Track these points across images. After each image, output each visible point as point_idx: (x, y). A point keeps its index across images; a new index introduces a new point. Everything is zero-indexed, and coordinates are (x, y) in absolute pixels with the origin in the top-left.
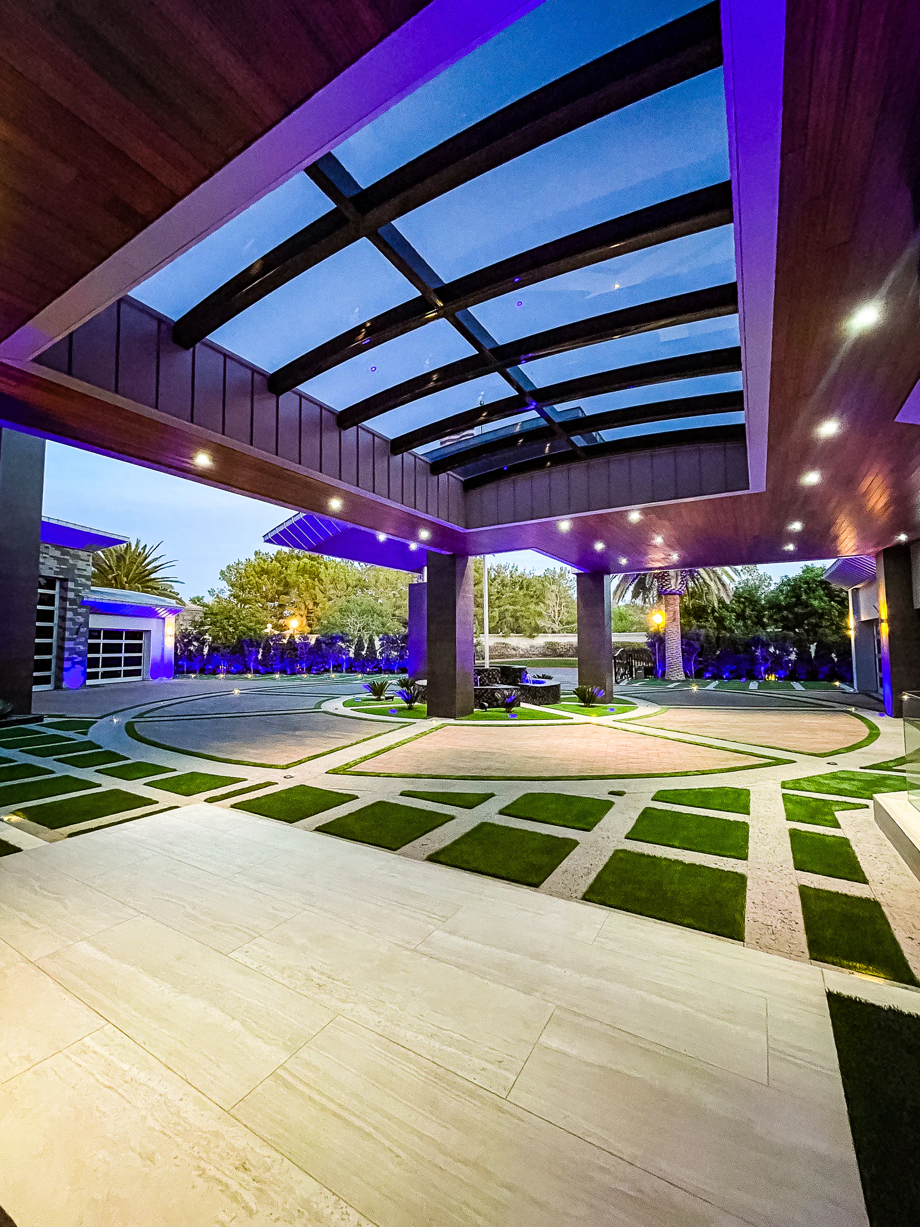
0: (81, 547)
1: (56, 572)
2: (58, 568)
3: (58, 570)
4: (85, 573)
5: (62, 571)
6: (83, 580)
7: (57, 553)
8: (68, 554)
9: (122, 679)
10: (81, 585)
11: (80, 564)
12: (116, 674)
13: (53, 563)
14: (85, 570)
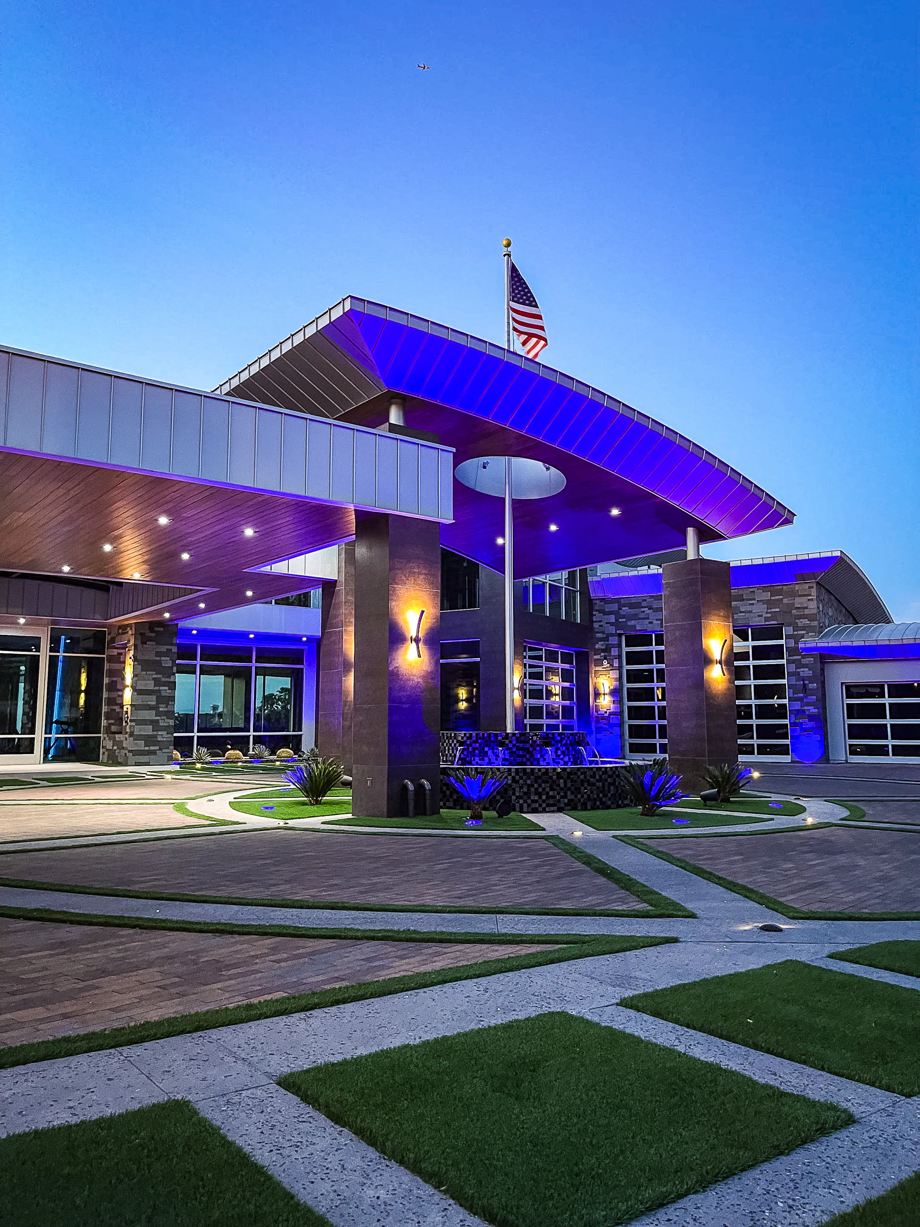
0: (793, 579)
1: (767, 619)
2: (769, 613)
3: (769, 615)
4: (806, 612)
5: (774, 616)
6: (806, 622)
7: (767, 596)
8: (780, 593)
9: (891, 759)
10: (803, 628)
11: (798, 602)
12: (881, 751)
13: (760, 609)
14: (807, 608)
